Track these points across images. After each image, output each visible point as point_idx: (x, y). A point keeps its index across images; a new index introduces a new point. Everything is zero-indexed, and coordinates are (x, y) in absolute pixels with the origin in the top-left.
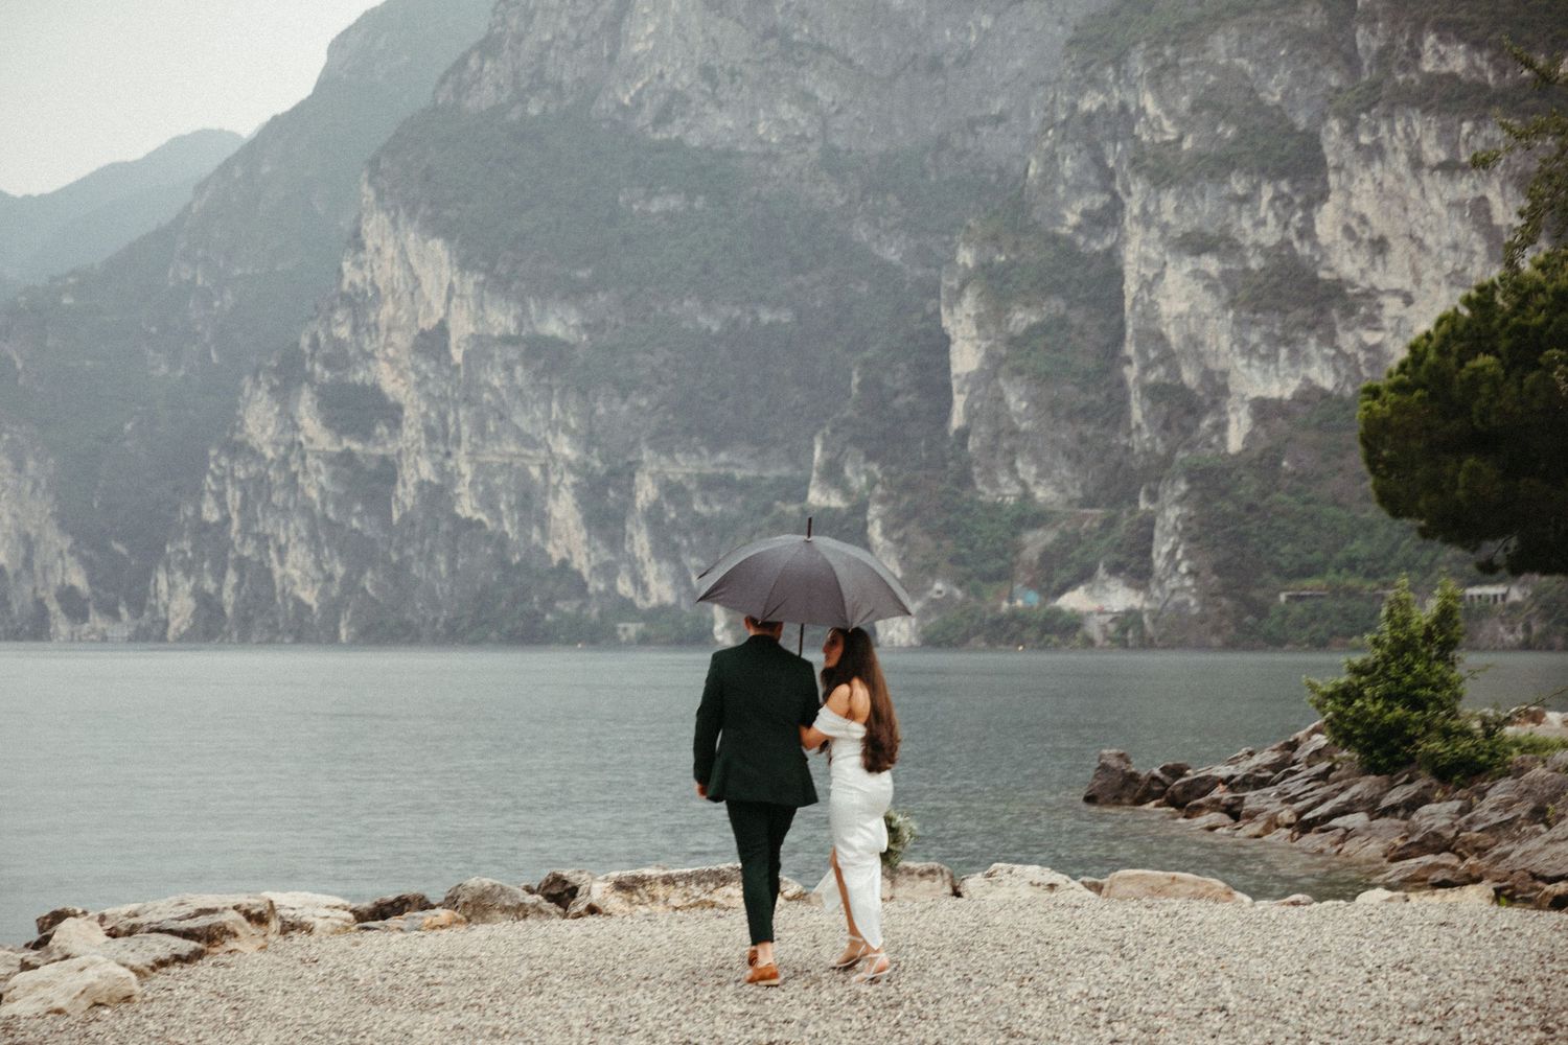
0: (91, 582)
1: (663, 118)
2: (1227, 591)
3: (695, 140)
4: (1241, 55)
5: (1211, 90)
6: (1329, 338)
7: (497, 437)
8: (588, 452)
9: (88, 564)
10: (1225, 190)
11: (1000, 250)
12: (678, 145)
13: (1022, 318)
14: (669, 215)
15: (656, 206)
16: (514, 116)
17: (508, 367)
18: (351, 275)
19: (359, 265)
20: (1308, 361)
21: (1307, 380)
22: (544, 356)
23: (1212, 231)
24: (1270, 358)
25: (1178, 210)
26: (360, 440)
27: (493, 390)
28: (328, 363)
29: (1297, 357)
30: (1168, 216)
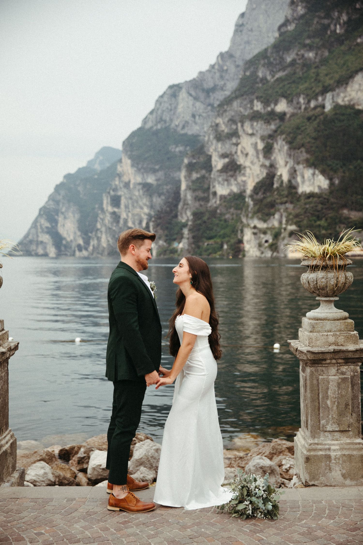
0: (84, 243)
1: (183, 127)
2: (194, 243)
3: (190, 133)
4: (240, 107)
5: (232, 116)
6: (236, 180)
7: (136, 207)
8: (151, 210)
9: (83, 238)
10: (231, 142)
11: (194, 159)
12: (186, 134)
13: (195, 176)
14: (180, 152)
15: (177, 150)
16: (155, 128)
17: (139, 191)
18: (119, 169)
19: (121, 167)
20: (231, 185)
21: (231, 190)
22: (146, 187)
23: (228, 152)
24: (223, 185)
25: (221, 148)
26: (118, 209)
27: (136, 196)
28: (114, 190)
29: (229, 184)
30: (220, 150)
